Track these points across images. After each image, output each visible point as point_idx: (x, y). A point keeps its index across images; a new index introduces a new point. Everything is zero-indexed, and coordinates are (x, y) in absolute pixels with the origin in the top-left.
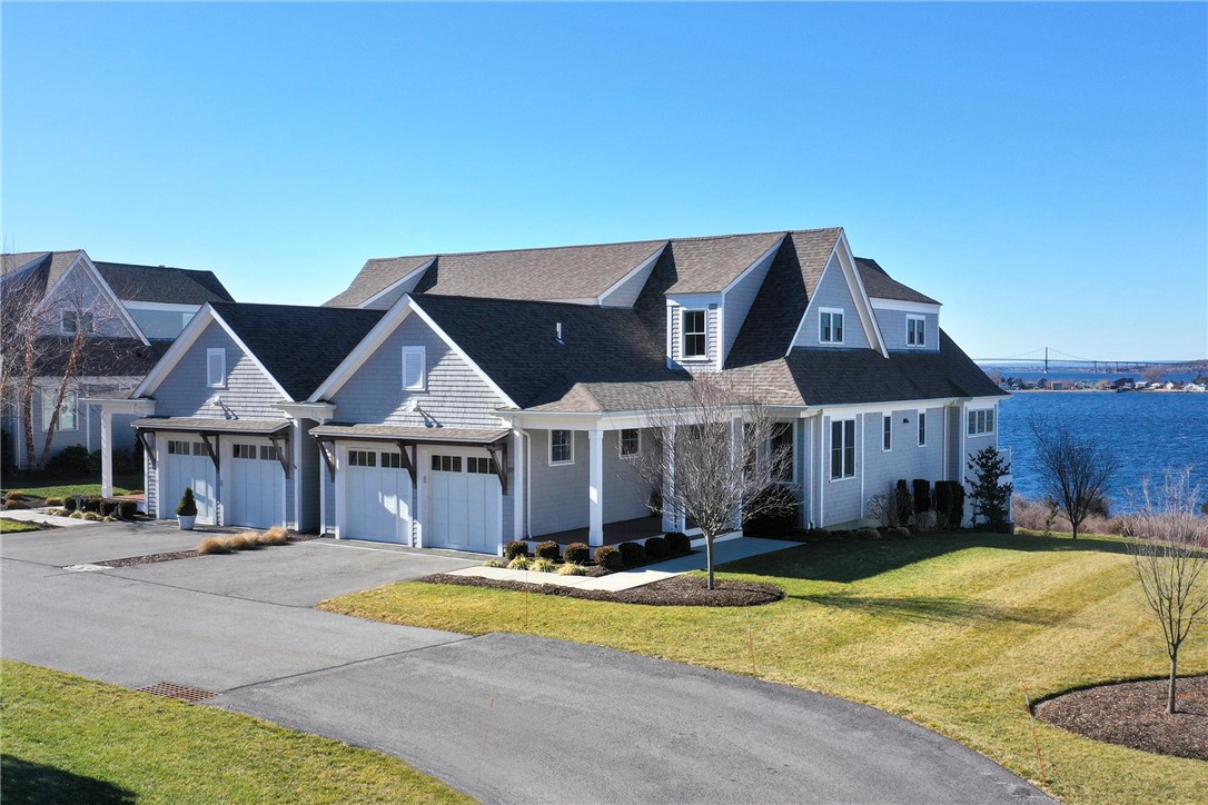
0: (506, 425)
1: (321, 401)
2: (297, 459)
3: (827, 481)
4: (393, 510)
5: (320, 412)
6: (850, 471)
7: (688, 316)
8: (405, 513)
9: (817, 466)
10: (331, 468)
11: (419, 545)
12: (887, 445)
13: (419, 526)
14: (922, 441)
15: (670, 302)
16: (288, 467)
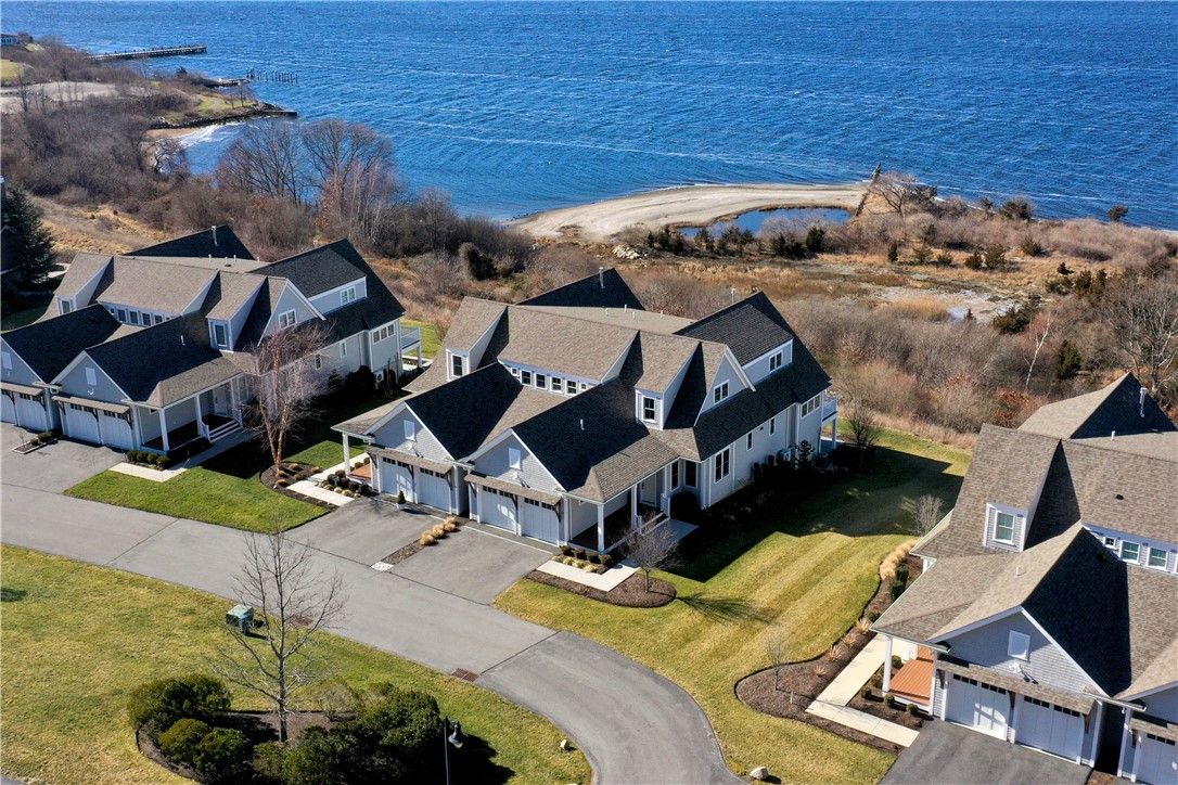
0: (560, 494)
1: (469, 462)
2: (456, 483)
3: (713, 484)
4: (506, 514)
5: (470, 468)
6: (726, 471)
7: (646, 400)
8: (512, 517)
9: (707, 476)
10: (474, 492)
11: (520, 534)
12: (750, 445)
13: (519, 526)
14: (772, 431)
15: (637, 391)
16: (451, 486)
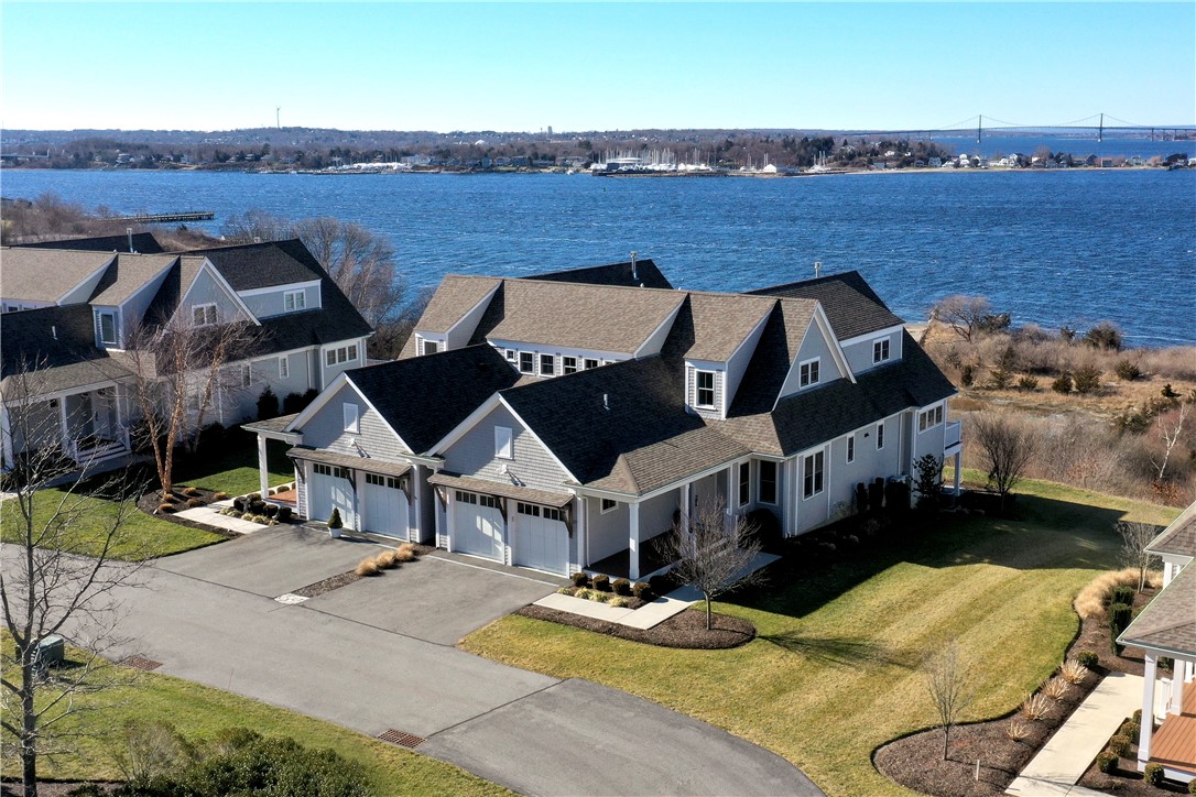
0: (572, 492)
1: (435, 455)
2: (417, 492)
3: (800, 499)
5: (436, 464)
6: (819, 487)
7: (701, 375)
8: (498, 537)
9: (793, 492)
10: (443, 503)
11: (510, 564)
12: (850, 457)
13: (509, 549)
14: (880, 444)
15: (687, 364)
16: (410, 497)
